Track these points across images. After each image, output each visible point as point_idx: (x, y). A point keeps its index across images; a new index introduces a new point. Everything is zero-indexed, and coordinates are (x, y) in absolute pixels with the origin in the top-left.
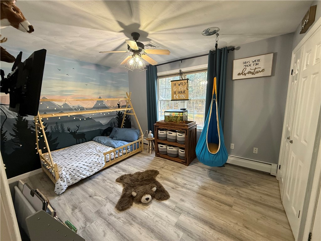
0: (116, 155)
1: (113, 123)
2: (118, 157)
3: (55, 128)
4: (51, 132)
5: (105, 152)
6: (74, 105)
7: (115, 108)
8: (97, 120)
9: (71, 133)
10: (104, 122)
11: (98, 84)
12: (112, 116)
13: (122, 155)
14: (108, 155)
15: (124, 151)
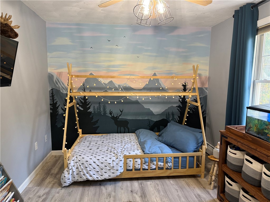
0: (145, 166)
1: (170, 113)
2: (147, 170)
3: (97, 109)
4: (93, 112)
5: (128, 154)
6: (119, 84)
7: (178, 90)
8: (146, 106)
9: (113, 118)
10: (157, 110)
11: (155, 54)
12: (170, 103)
13: (155, 169)
14: (130, 160)
15: (160, 163)
